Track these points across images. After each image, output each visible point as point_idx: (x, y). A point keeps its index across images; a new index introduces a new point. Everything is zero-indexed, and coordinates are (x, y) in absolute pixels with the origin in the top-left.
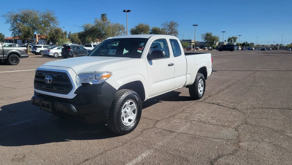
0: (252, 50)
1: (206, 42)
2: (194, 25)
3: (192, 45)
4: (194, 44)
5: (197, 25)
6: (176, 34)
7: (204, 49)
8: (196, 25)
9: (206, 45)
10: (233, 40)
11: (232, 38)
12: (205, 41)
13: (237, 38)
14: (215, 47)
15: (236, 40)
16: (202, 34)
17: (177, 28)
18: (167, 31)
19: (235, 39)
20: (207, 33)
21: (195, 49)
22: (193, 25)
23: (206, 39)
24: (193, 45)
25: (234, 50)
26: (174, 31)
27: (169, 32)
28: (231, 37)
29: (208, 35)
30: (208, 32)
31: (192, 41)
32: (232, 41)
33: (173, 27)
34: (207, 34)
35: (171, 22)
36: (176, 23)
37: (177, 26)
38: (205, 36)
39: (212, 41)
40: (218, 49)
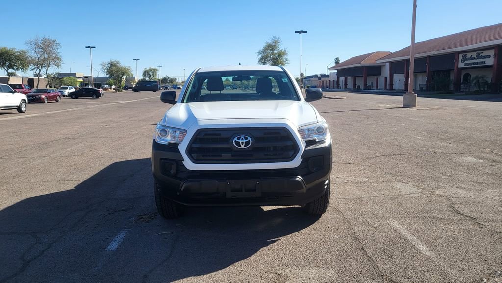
0: (180, 90)
2: (89, 47)
4: (81, 80)
5: (94, 47)
6: (58, 61)
8: (92, 47)
9: (108, 82)
10: (151, 73)
11: (150, 70)
12: (108, 76)
13: (157, 70)
15: (156, 73)
16: (103, 64)
17: (59, 50)
18: (39, 56)
19: (154, 71)
22: (86, 47)
23: (109, 72)
24: (80, 82)
25: (158, 90)
26: (54, 55)
27: (43, 57)
28: (148, 69)
29: (112, 65)
30: (113, 60)
31: (78, 76)
32: (150, 75)
33: (50, 48)
34: (112, 62)
35: (45, 40)
36: (56, 40)
37: (58, 47)
38: (107, 66)
39: (120, 76)
40: (127, 89)
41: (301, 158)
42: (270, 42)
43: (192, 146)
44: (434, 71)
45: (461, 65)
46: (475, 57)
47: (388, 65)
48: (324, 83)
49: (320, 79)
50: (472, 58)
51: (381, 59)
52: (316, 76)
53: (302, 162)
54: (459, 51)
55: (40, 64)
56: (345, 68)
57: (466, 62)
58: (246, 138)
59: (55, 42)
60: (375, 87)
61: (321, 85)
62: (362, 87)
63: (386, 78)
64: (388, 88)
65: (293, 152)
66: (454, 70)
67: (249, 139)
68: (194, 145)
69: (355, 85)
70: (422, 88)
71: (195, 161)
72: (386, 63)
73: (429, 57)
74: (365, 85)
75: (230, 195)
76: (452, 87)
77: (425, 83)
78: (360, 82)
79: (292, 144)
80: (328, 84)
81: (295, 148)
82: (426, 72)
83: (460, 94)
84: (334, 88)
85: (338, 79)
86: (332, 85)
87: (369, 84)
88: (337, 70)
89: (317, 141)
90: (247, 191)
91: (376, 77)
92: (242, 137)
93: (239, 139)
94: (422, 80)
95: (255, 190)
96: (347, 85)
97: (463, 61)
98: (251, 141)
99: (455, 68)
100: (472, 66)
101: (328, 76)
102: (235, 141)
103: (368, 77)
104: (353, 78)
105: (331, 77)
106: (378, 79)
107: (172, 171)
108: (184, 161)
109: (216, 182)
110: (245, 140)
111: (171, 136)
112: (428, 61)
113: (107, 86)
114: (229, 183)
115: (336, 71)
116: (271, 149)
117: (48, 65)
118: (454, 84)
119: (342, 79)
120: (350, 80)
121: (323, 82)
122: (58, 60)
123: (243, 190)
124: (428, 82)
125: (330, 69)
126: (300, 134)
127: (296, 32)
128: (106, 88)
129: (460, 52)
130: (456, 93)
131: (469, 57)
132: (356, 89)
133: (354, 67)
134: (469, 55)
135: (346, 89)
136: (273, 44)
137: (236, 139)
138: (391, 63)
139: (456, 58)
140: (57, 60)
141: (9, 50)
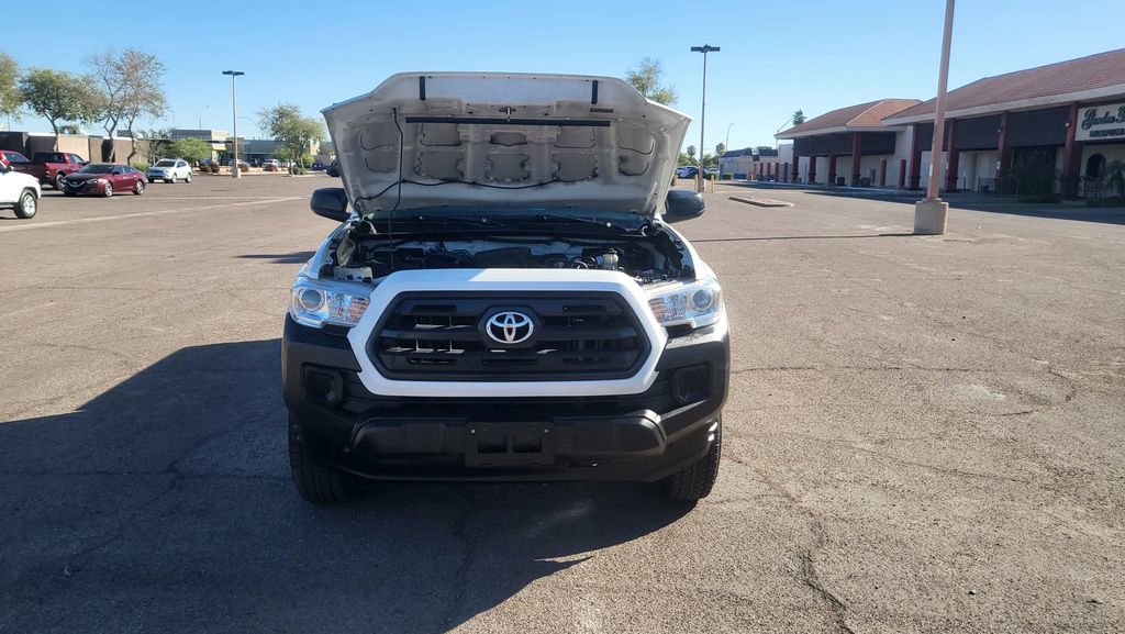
1: (277, 141)
2: (230, 73)
3: (214, 153)
4: (222, 147)
5: (242, 73)
6: (157, 103)
7: (269, 168)
8: (237, 74)
9: (276, 152)
12: (273, 138)
14: (311, 160)
16: (262, 111)
17: (161, 80)
18: (113, 90)
20: (278, 107)
21: (239, 170)
22: (225, 73)
23: (277, 129)
24: (219, 151)
26: (147, 90)
27: (122, 93)
29: (282, 114)
30: (284, 104)
31: (214, 138)
33: (140, 73)
34: (282, 109)
35: (131, 54)
36: (153, 57)
37: (159, 71)
38: (271, 116)
39: (301, 139)
40: (321, 169)
41: (656, 370)
42: (638, 71)
43: (383, 335)
44: (1017, 149)
45: (1082, 135)
46: (1117, 117)
47: (910, 129)
48: (765, 169)
49: (756, 158)
50: (1108, 119)
51: (897, 115)
52: (748, 152)
53: (655, 381)
54: (1077, 102)
55: (116, 110)
56: (812, 137)
57: (1095, 128)
58: (519, 319)
59: (153, 61)
60: (878, 183)
61: (758, 172)
62: (848, 181)
63: (904, 162)
64: (907, 184)
65: (635, 355)
66: (1064, 145)
67: (527, 320)
68: (386, 333)
69: (832, 174)
70: (987, 187)
71: (390, 372)
72: (906, 125)
73: (1008, 113)
74: (856, 175)
75: (474, 460)
76: (1058, 187)
77: (994, 176)
78: (844, 169)
79: (635, 334)
80: (773, 172)
81: (641, 345)
82: (996, 149)
83: (1073, 203)
84: (785, 182)
85: (796, 160)
86: (781, 175)
87: (865, 173)
88: (795, 139)
89: (694, 326)
90: (518, 450)
91: (882, 158)
92: (510, 315)
93: (501, 319)
94: (988, 168)
95: (538, 450)
96: (815, 174)
97: (1087, 124)
98: (531, 326)
99: (1068, 143)
100: (1108, 137)
101: (773, 153)
102: (492, 325)
103: (863, 158)
104: (829, 158)
105: (781, 154)
106: (885, 162)
107: (331, 396)
108: (360, 371)
109: (443, 426)
110: (517, 322)
111: (330, 308)
112: (1003, 123)
113: (275, 163)
114: (473, 431)
115: (792, 142)
116: (581, 346)
117: (135, 113)
118: (1062, 181)
119: (804, 161)
120: (822, 164)
121: (762, 165)
122: (157, 99)
123: (510, 449)
124: (1002, 172)
125: (779, 136)
126: (653, 309)
127: (694, 49)
128: (271, 166)
129: (1079, 104)
130: (1065, 202)
131: (1103, 116)
132: (835, 186)
133: (833, 134)
134: (1101, 112)
135: (812, 184)
136: (646, 76)
137: (493, 320)
138: (917, 126)
139: (1072, 117)
140: (154, 101)
141: (57, 76)
